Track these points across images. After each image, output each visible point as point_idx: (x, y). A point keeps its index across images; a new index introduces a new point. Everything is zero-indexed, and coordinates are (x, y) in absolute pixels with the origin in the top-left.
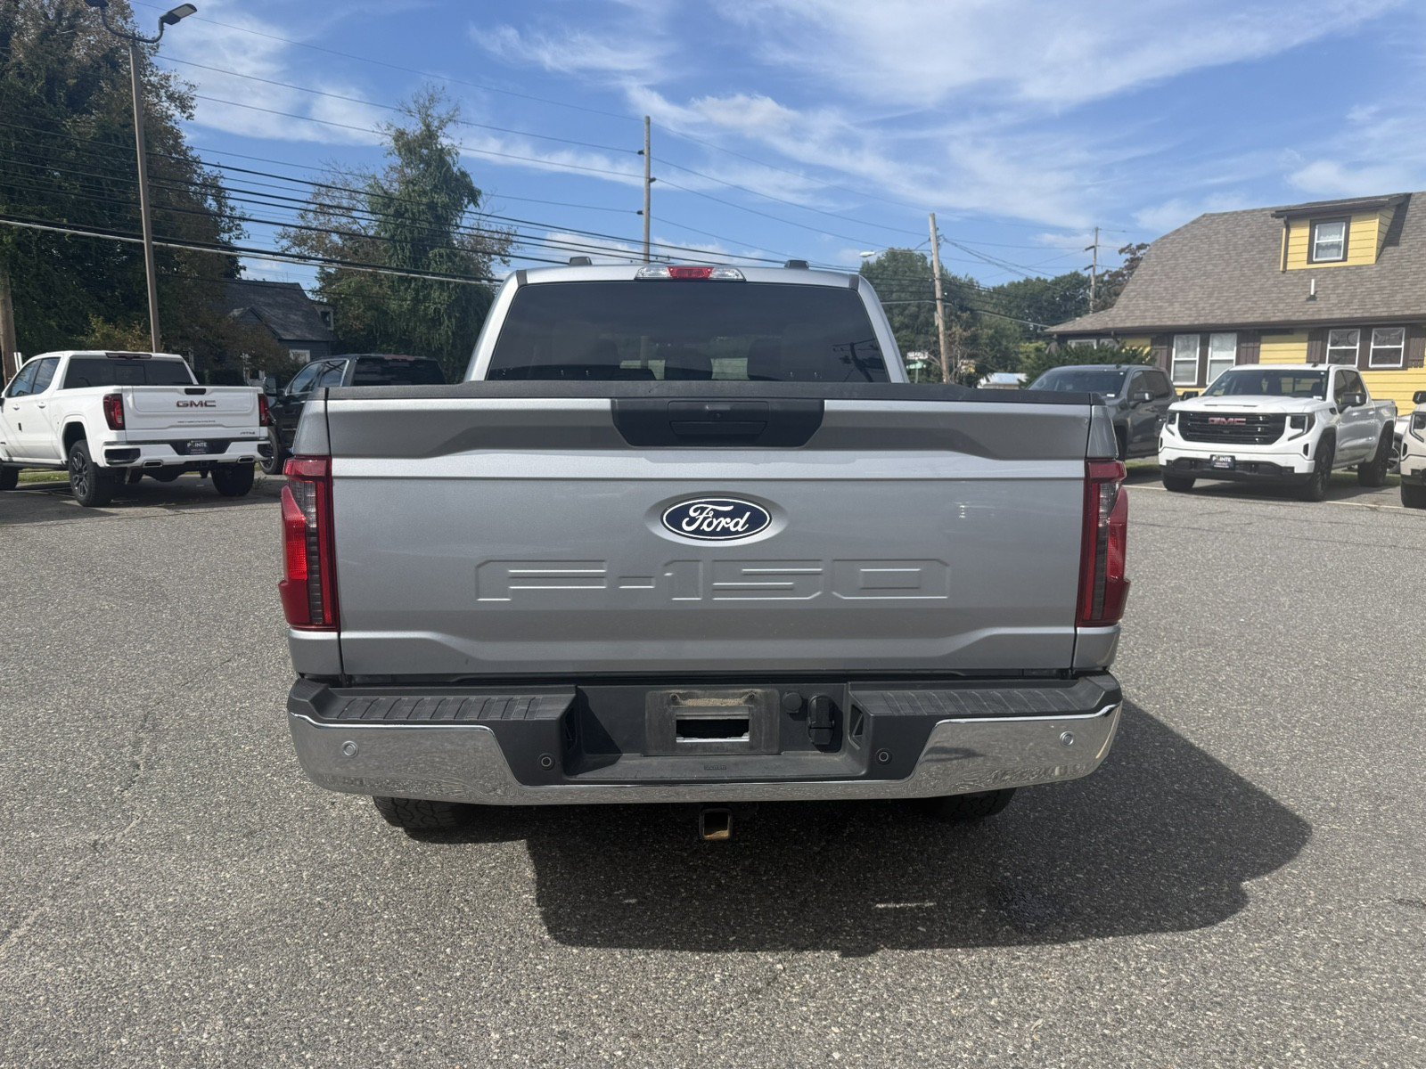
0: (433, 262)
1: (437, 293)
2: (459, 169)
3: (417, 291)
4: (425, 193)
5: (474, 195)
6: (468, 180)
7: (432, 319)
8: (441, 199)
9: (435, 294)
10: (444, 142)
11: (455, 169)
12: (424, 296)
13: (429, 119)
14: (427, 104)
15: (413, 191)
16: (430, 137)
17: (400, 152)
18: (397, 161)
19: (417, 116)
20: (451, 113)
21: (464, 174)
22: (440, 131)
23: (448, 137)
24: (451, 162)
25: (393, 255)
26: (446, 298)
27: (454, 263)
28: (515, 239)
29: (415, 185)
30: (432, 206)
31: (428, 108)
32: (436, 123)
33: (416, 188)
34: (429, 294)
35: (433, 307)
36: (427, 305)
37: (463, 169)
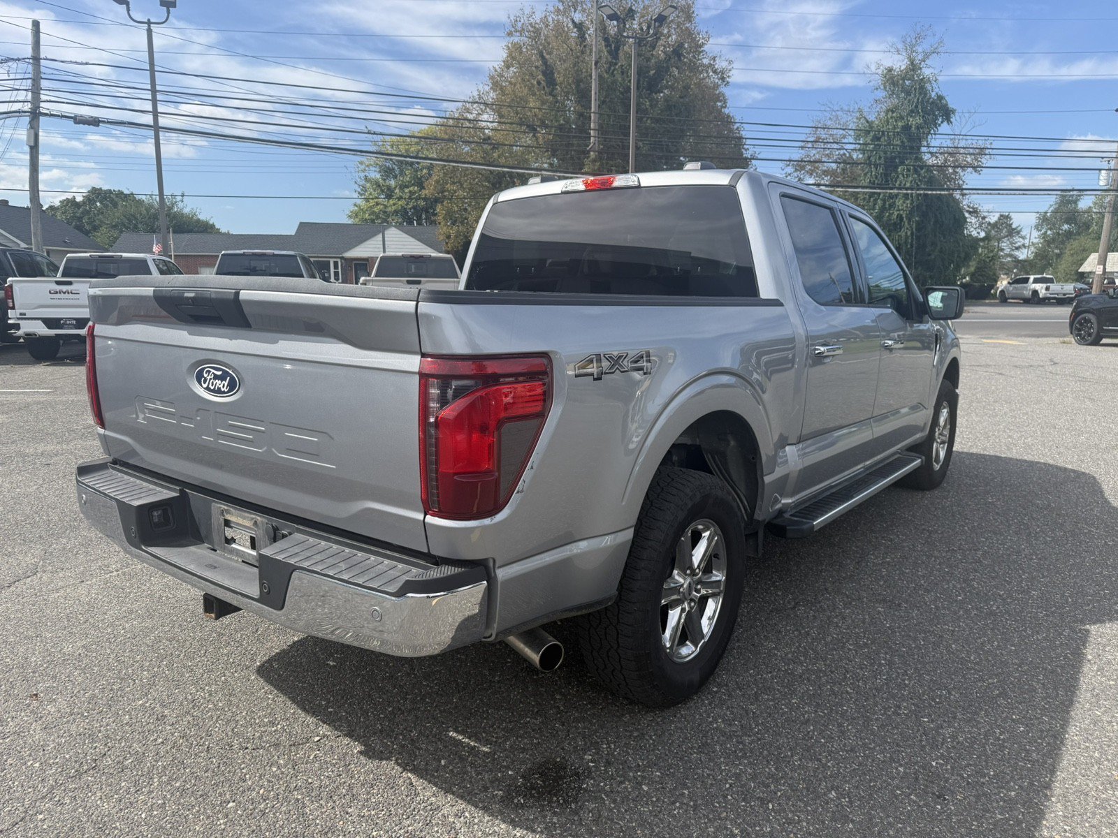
0: (901, 176)
1: (901, 201)
2: (937, 94)
3: (884, 201)
4: (901, 118)
5: (947, 114)
6: (943, 102)
7: (895, 223)
8: (915, 121)
9: (899, 202)
10: (926, 72)
11: (933, 94)
12: (890, 205)
13: (914, 54)
14: (914, 42)
15: (892, 117)
16: (913, 70)
17: (885, 88)
18: (881, 94)
19: (904, 54)
20: (935, 46)
21: (940, 98)
22: (923, 63)
23: (930, 67)
24: (930, 88)
25: (868, 172)
26: (909, 205)
27: (919, 175)
28: (987, 151)
29: (893, 112)
30: (907, 128)
31: (914, 46)
32: (920, 57)
33: (894, 115)
34: (894, 203)
35: (896, 213)
36: (891, 212)
37: (940, 93)
